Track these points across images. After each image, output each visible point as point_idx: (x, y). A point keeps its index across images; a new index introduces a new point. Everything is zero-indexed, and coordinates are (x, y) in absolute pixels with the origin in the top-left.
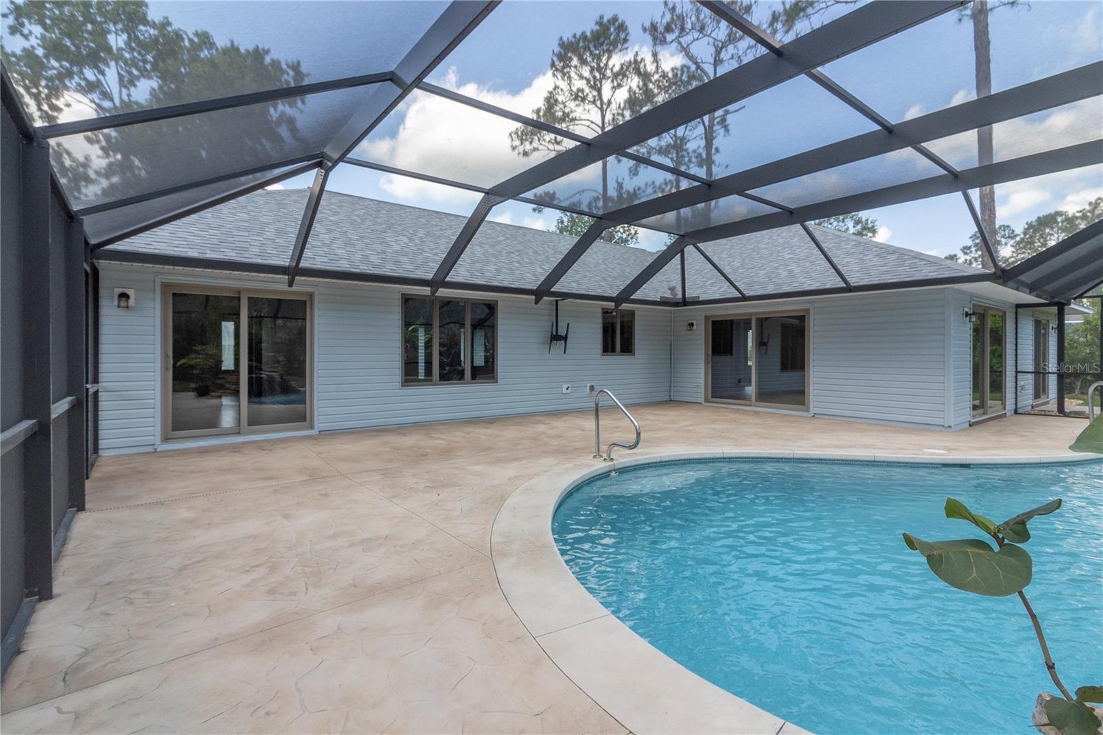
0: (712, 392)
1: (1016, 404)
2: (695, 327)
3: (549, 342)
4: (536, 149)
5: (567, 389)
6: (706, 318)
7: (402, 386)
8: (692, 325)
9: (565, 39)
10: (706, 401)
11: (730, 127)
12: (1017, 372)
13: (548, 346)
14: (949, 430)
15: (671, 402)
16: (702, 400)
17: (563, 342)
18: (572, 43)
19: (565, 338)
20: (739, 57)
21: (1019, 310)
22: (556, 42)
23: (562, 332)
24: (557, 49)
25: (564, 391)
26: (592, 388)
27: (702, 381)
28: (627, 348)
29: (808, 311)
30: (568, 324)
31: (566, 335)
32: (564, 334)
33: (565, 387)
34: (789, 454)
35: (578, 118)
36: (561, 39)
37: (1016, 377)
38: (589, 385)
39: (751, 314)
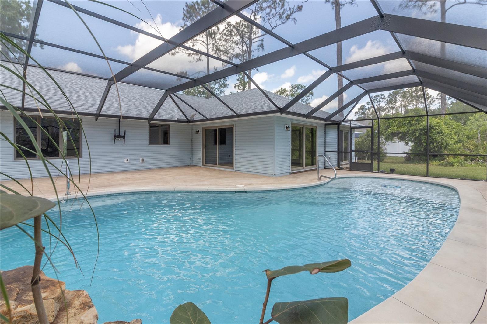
0: (206, 162)
1: (325, 164)
2: (199, 132)
3: (114, 138)
4: (177, 52)
5: (127, 160)
6: (203, 128)
7: (14, 160)
8: (198, 131)
9: (188, 4)
10: (203, 165)
11: (264, 48)
12: (325, 152)
13: (113, 141)
14: (275, 176)
15: (191, 166)
16: (201, 165)
17: (123, 139)
18: (192, 6)
19: (124, 137)
20: (263, 17)
21: (326, 126)
22: (185, 4)
23: (122, 134)
24: (185, 8)
25: (125, 161)
26: (143, 160)
27: (201, 156)
28: (166, 141)
29: (233, 125)
30: (125, 130)
31: (124, 135)
32: (123, 135)
33: (126, 160)
34: (173, 189)
35: (198, 39)
36: (186, 3)
37: (325, 154)
38: (141, 159)
39: (217, 127)
